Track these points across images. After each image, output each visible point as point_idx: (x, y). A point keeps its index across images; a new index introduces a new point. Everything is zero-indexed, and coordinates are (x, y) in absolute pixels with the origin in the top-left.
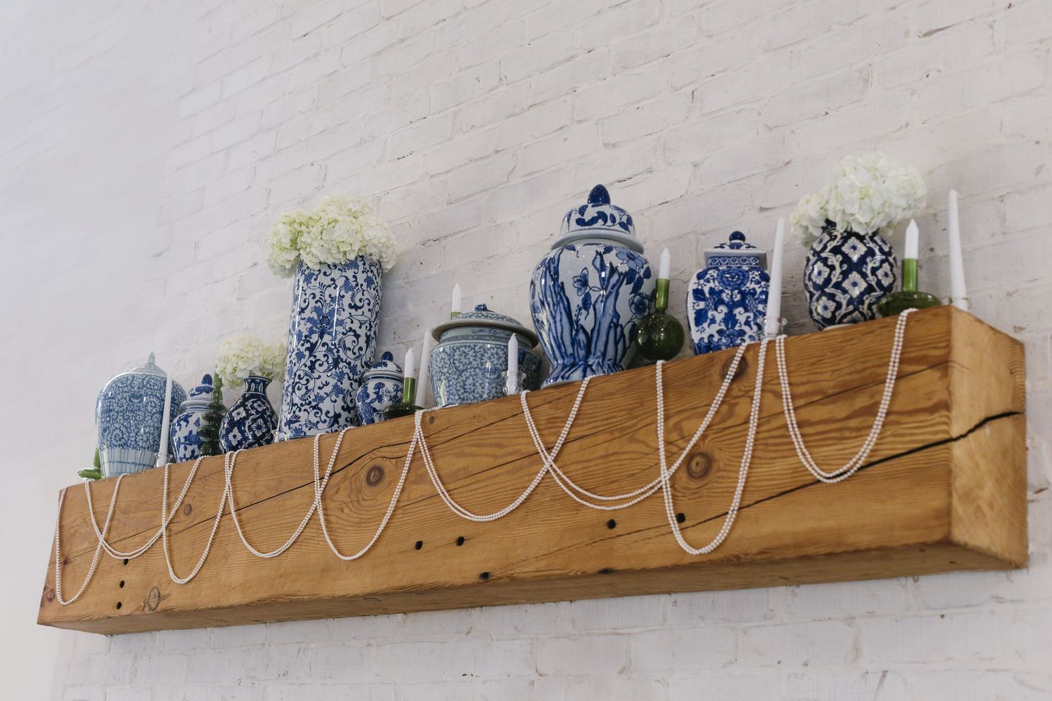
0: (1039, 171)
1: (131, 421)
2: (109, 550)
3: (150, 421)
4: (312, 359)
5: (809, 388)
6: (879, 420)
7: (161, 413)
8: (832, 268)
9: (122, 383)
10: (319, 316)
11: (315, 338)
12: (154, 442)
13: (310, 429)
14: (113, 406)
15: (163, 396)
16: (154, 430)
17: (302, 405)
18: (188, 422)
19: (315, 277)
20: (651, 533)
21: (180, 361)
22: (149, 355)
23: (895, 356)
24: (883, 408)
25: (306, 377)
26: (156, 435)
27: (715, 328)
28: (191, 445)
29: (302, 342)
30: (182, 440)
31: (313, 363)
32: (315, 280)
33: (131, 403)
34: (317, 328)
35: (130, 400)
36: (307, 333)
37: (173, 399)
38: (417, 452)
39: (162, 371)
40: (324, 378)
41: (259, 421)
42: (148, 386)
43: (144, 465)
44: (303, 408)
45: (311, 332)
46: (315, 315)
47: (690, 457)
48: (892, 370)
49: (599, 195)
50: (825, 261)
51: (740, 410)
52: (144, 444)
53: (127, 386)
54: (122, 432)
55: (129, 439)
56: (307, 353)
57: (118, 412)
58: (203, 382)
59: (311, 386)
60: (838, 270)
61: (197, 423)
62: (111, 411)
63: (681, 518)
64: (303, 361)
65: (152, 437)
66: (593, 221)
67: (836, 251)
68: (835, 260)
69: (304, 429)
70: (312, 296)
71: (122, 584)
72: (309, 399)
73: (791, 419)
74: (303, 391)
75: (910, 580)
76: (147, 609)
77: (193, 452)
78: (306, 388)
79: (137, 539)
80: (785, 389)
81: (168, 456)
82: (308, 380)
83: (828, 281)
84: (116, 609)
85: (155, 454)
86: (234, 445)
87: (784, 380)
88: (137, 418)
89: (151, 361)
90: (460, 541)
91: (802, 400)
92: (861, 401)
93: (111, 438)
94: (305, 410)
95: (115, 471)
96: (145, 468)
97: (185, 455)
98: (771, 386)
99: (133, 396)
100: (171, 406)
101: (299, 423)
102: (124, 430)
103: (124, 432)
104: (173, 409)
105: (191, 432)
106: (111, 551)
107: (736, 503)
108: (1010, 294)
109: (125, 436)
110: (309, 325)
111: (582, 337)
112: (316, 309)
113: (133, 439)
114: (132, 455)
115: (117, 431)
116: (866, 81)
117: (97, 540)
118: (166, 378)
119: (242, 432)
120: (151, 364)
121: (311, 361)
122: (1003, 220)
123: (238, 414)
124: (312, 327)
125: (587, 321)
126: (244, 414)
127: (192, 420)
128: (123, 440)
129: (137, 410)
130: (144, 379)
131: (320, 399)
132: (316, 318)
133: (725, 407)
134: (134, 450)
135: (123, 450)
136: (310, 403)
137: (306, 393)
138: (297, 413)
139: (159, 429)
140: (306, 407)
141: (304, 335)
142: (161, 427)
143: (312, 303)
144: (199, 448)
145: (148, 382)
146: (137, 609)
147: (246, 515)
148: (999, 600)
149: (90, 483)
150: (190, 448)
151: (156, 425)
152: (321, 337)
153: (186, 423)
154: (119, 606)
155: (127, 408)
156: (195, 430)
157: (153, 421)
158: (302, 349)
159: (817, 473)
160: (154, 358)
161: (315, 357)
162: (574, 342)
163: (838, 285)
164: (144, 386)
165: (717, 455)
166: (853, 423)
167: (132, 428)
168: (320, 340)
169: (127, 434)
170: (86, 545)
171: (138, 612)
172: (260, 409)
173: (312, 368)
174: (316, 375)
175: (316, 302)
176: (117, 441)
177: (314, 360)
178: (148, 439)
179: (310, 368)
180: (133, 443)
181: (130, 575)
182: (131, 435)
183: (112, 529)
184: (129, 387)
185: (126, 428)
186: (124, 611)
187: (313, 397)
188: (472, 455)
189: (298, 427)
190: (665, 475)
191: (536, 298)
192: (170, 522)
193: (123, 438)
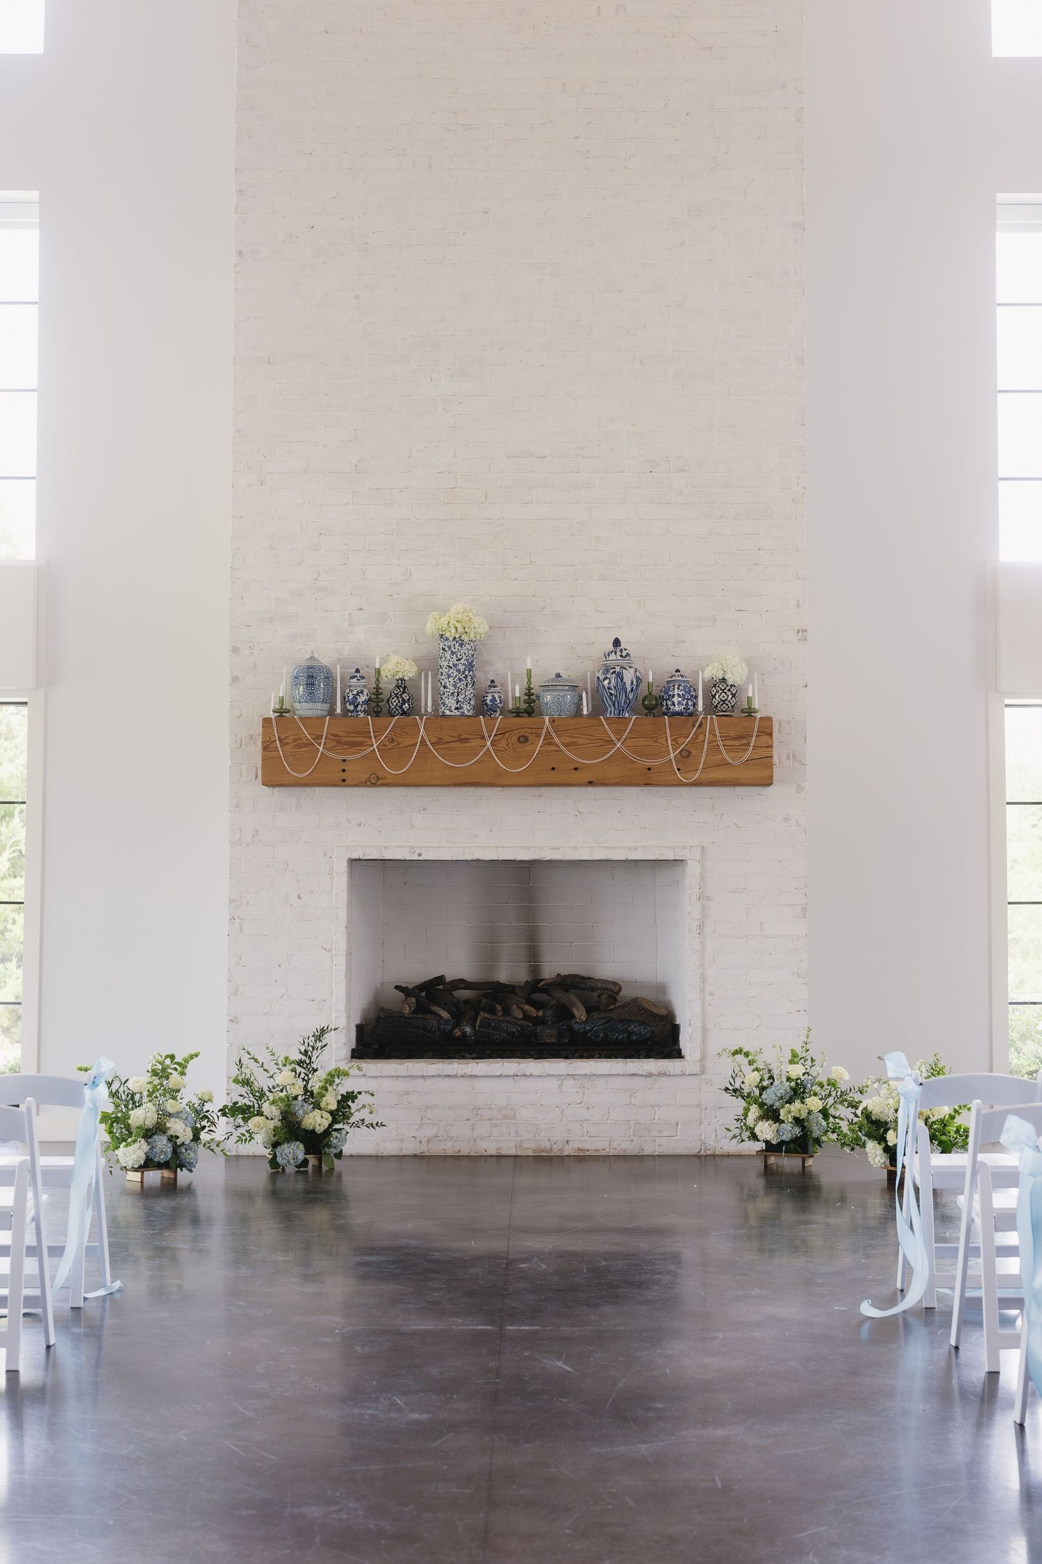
0: (776, 669)
2: (327, 753)
5: (726, 734)
6: (751, 748)
8: (728, 696)
10: (468, 663)
11: (467, 673)
17: (463, 702)
20: (667, 773)
23: (756, 730)
24: (752, 745)
27: (683, 706)
30: (361, 703)
31: (467, 684)
34: (467, 668)
36: (463, 671)
38: (548, 732)
40: (471, 690)
45: (465, 670)
46: (466, 662)
47: (682, 751)
48: (755, 733)
49: (617, 642)
50: (726, 693)
51: (701, 738)
54: (321, 695)
55: (324, 699)
56: (464, 679)
58: (356, 672)
59: (467, 694)
60: (730, 697)
63: (679, 770)
64: (462, 682)
66: (626, 657)
67: (729, 690)
68: (729, 693)
71: (344, 771)
73: (720, 743)
75: (732, 788)
76: (368, 783)
78: (465, 694)
79: (353, 750)
80: (718, 734)
83: (726, 699)
84: (340, 781)
87: (717, 731)
90: (576, 769)
91: (724, 738)
92: (744, 741)
98: (712, 732)
107: (701, 767)
108: (765, 705)
110: (464, 667)
111: (628, 701)
112: (466, 660)
114: (318, 706)
116: (715, 620)
117: (317, 748)
120: (313, 658)
122: (763, 681)
125: (631, 697)
131: (470, 699)
132: (466, 664)
133: (694, 736)
148: (760, 795)
152: (469, 672)
154: (344, 780)
156: (367, 698)
158: (461, 677)
159: (730, 761)
162: (625, 702)
163: (729, 701)
165: (692, 751)
166: (741, 747)
170: (304, 749)
171: (361, 784)
173: (467, 686)
174: (468, 689)
181: (349, 767)
183: (327, 744)
186: (349, 783)
188: (579, 737)
190: (672, 756)
191: (611, 685)
192: (379, 745)
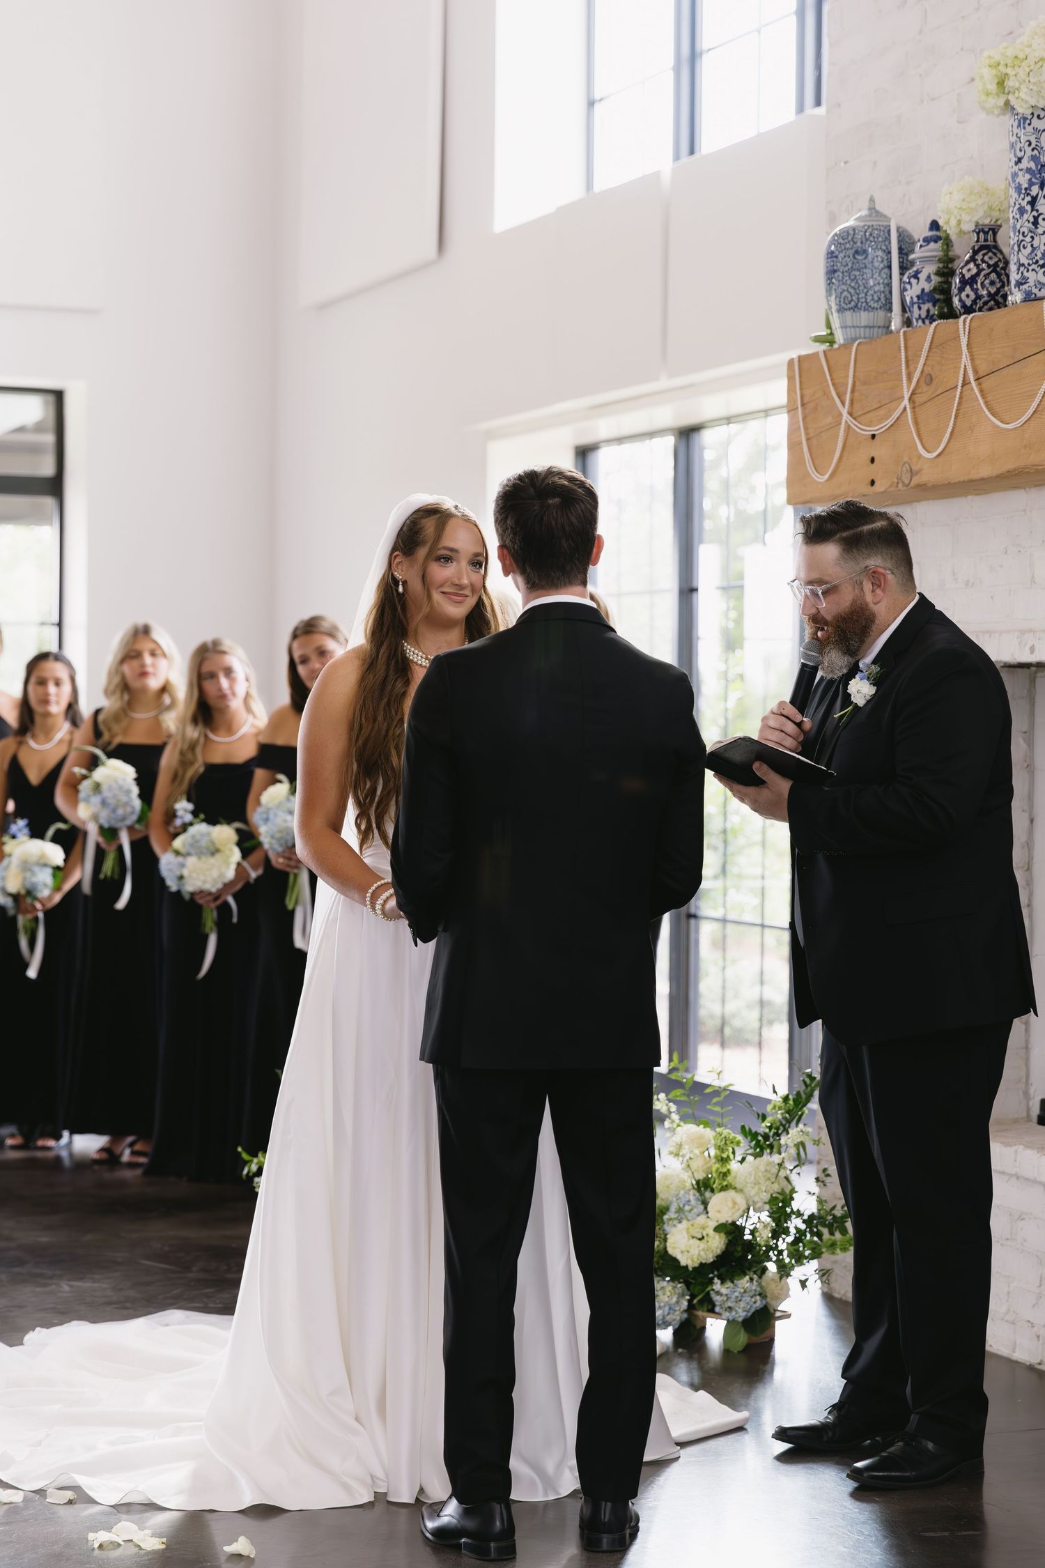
1: (859, 281)
2: (855, 425)
3: (879, 278)
4: (1035, 213)
7: (890, 267)
9: (843, 239)
10: (1037, 166)
11: (1035, 190)
12: (886, 300)
13: (1040, 290)
14: (837, 266)
15: (889, 248)
16: (884, 287)
17: (1029, 265)
18: (918, 279)
19: (1028, 121)
21: (904, 196)
22: (868, 198)
25: (1030, 234)
26: (887, 292)
28: (924, 303)
29: (1022, 196)
30: (915, 300)
31: (1036, 218)
32: (1029, 124)
33: (855, 261)
34: (1037, 178)
35: (854, 258)
36: (1026, 186)
37: (900, 249)
39: (885, 216)
41: (992, 275)
42: (872, 239)
43: (879, 327)
44: (1030, 268)
45: (1031, 184)
46: (1032, 165)
52: (876, 305)
53: (849, 242)
54: (851, 293)
55: (858, 301)
56: (1029, 208)
57: (843, 273)
58: (931, 229)
59: (1036, 243)
61: (929, 279)
62: (835, 271)
64: (1026, 216)
65: (883, 295)
69: (1035, 290)
70: (1028, 143)
71: (873, 460)
72: (1036, 258)
74: (1029, 249)
76: (900, 485)
77: (928, 311)
78: (1032, 246)
79: (882, 412)
81: (903, 316)
82: (1032, 237)
84: (869, 486)
85: (889, 315)
86: (969, 305)
88: (865, 276)
89: (872, 206)
93: (840, 301)
94: (1033, 270)
95: (849, 337)
96: (880, 330)
97: (920, 315)
99: (857, 252)
100: (899, 258)
101: (1027, 285)
102: (852, 291)
103: (852, 293)
104: (901, 260)
105: (923, 290)
106: (856, 426)
109: (854, 298)
110: (1028, 176)
112: (1034, 158)
113: (863, 300)
114: (864, 317)
115: (845, 293)
117: (841, 415)
118: (889, 226)
119: (976, 291)
120: (872, 209)
121: (1034, 216)
123: (969, 270)
124: (1030, 180)
126: (974, 271)
127: (923, 276)
128: (853, 303)
129: (862, 268)
130: (866, 232)
132: (1034, 168)
134: (866, 312)
135: (854, 314)
136: (1037, 262)
137: (1032, 251)
138: (1026, 274)
139: (889, 285)
140: (1034, 266)
141: (1023, 187)
142: (891, 283)
143: (1028, 150)
144: (934, 305)
145: (871, 235)
146: (891, 486)
147: (986, 383)
149: (824, 352)
150: (925, 307)
151: (886, 281)
152: (1041, 188)
153: (916, 281)
154: (873, 483)
155: (852, 267)
156: (928, 287)
157: (882, 278)
158: (1024, 203)
160: (874, 201)
161: (1037, 211)
164: (867, 240)
167: (860, 288)
168: (1040, 192)
169: (856, 296)
170: (829, 420)
171: (892, 489)
172: (991, 262)
175: (1033, 150)
176: (846, 304)
177: (1036, 215)
178: (879, 299)
179: (1033, 223)
180: (864, 305)
181: (878, 450)
182: (860, 296)
183: (855, 402)
184: (851, 242)
185: (855, 289)
186: (878, 487)
187: (1039, 255)
189: (1027, 289)
192: (913, 394)
193: (852, 300)
